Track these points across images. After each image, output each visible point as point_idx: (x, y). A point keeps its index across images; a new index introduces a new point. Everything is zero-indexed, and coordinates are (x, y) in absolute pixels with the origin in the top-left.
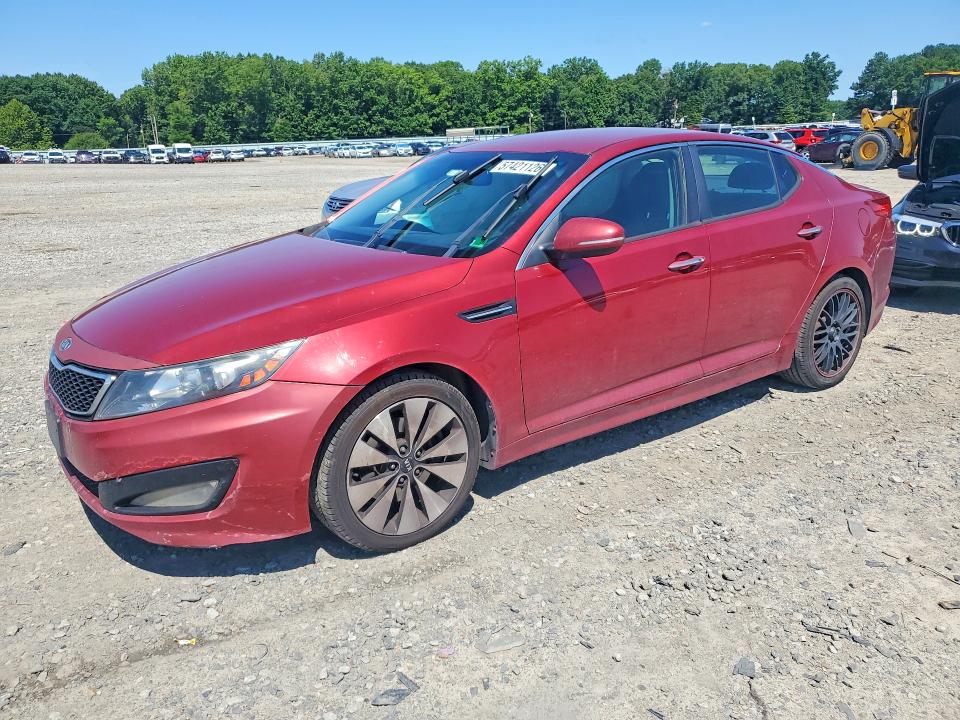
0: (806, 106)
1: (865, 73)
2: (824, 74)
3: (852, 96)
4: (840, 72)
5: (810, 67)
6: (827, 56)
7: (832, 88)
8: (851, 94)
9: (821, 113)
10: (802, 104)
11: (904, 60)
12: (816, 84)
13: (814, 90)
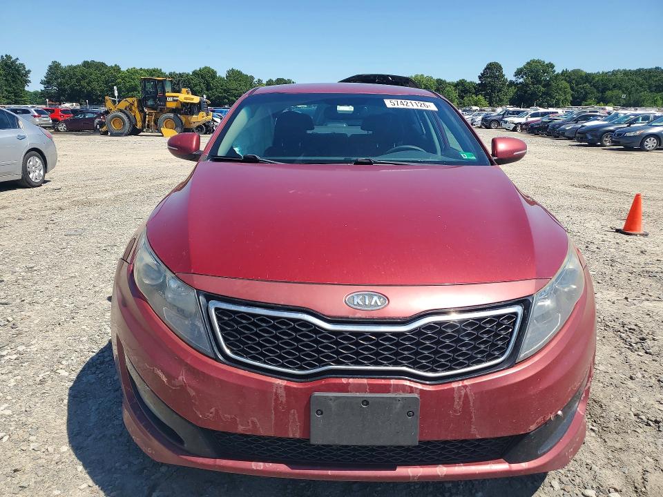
0: (9, 92)
1: (47, 74)
2: (18, 71)
3: (43, 89)
4: (29, 71)
5: (6, 65)
6: (17, 59)
7: (27, 82)
8: (42, 87)
9: (23, 99)
10: (6, 90)
11: (72, 68)
12: (14, 77)
13: (13, 81)
